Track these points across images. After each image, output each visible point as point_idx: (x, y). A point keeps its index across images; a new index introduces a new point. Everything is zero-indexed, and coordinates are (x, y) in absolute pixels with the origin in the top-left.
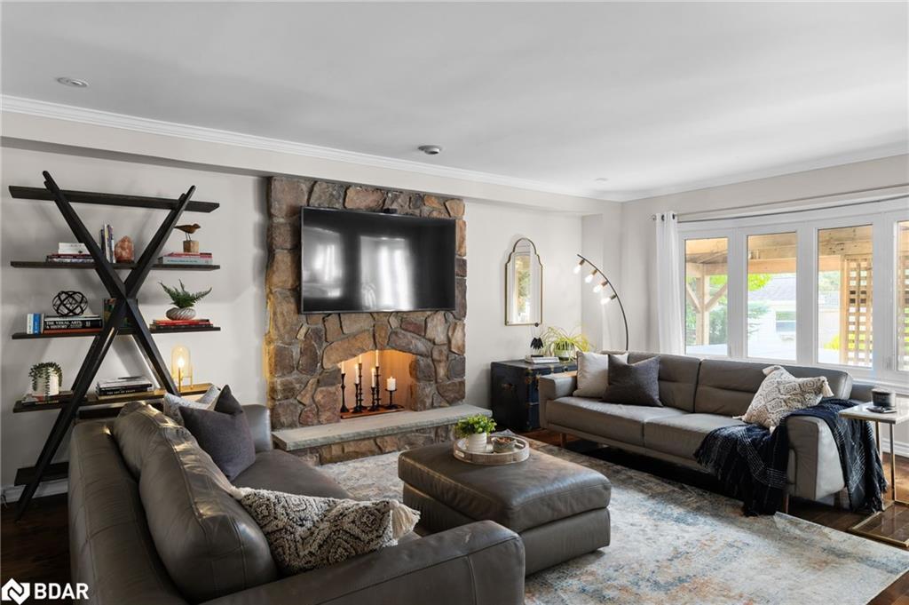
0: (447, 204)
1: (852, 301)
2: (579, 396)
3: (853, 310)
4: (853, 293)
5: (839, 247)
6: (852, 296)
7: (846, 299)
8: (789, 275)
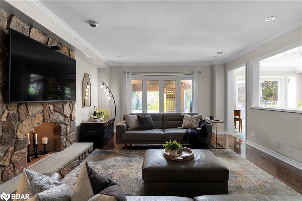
0: (70, 51)
1: (168, 98)
2: (130, 130)
3: (168, 100)
4: (168, 96)
5: (166, 85)
6: (168, 97)
7: (167, 98)
8: (157, 92)
